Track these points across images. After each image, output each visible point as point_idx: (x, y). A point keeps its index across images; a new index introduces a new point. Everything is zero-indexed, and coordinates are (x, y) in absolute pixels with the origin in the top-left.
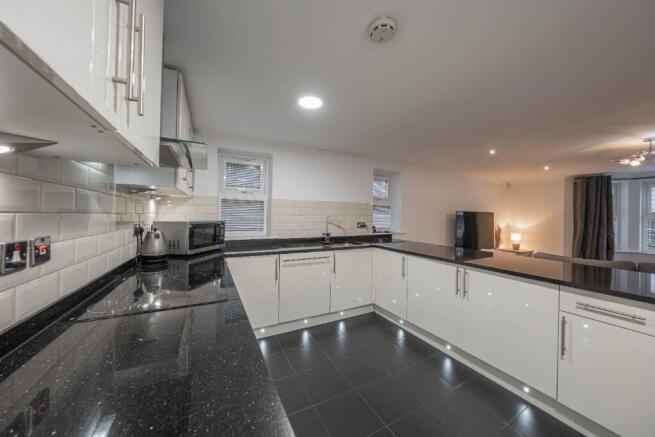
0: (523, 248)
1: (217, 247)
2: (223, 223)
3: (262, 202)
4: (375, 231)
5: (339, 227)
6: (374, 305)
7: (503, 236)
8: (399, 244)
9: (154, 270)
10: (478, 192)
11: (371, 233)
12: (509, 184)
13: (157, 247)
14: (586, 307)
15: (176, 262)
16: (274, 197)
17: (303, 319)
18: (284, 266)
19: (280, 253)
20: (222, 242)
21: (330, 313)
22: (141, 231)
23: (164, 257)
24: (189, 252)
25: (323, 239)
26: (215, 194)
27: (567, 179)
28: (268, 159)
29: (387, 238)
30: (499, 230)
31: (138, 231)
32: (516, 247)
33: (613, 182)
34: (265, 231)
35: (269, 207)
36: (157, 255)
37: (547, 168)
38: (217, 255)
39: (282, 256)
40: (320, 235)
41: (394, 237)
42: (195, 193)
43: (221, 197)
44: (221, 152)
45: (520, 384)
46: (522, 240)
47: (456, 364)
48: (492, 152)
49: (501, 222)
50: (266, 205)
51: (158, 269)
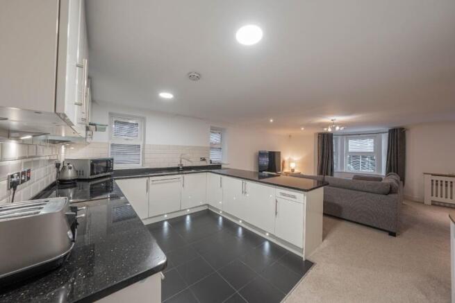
0: (296, 171)
1: (109, 174)
2: (112, 159)
3: (139, 146)
4: (211, 163)
5: (188, 160)
6: (208, 205)
7: (286, 165)
8: (226, 170)
9: (67, 188)
10: (273, 140)
11: (209, 164)
12: (290, 136)
13: (70, 174)
14: (284, 194)
15: (81, 183)
16: (147, 143)
17: (164, 215)
18: (153, 184)
19: (149, 177)
20: (112, 171)
21: (181, 211)
22: (59, 164)
23: (74, 180)
24: (90, 177)
25: (178, 168)
26: (106, 141)
27: (315, 134)
28: (143, 119)
29: (218, 167)
30: (284, 162)
31: (58, 166)
32: (293, 170)
33: (334, 137)
34: (141, 164)
35: (144, 149)
36: (69, 179)
37: (303, 129)
38: (109, 178)
39: (150, 178)
40: (176, 166)
41: (223, 166)
42: (93, 141)
43: (110, 142)
44: (110, 114)
45: (264, 232)
46: (296, 167)
47: (244, 229)
48: (271, 121)
49: (285, 157)
50: (141, 147)
51: (71, 187)
